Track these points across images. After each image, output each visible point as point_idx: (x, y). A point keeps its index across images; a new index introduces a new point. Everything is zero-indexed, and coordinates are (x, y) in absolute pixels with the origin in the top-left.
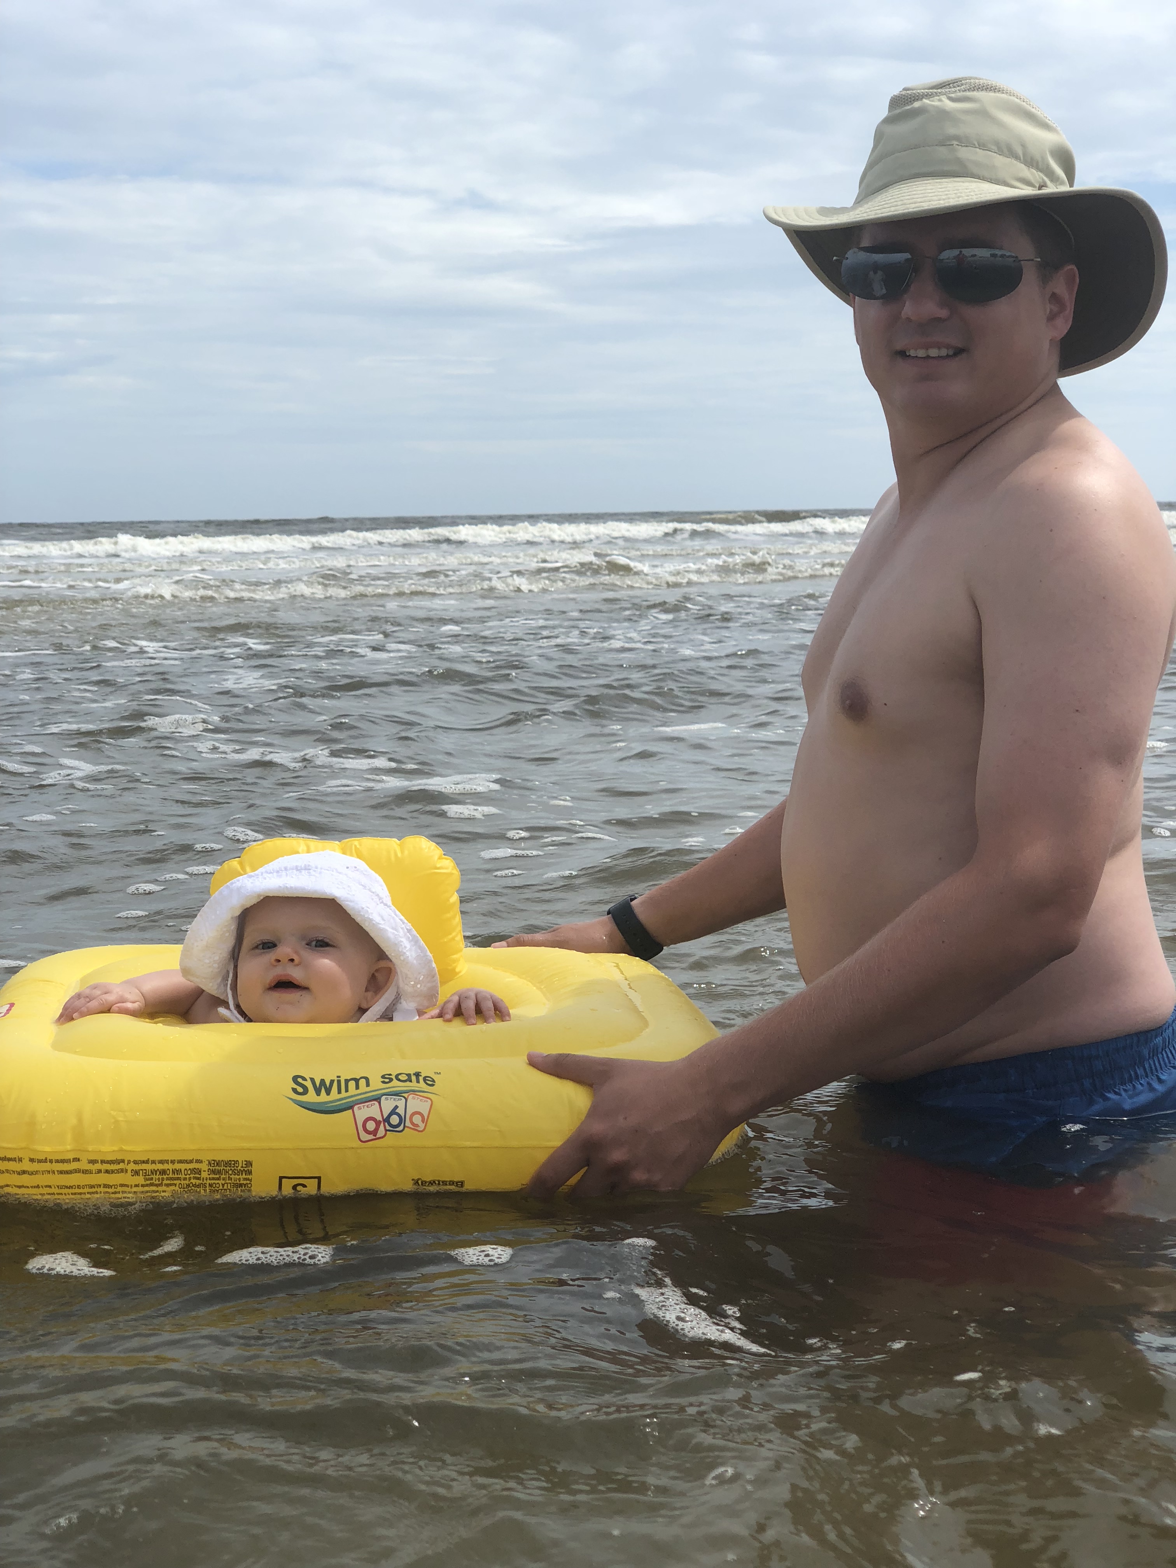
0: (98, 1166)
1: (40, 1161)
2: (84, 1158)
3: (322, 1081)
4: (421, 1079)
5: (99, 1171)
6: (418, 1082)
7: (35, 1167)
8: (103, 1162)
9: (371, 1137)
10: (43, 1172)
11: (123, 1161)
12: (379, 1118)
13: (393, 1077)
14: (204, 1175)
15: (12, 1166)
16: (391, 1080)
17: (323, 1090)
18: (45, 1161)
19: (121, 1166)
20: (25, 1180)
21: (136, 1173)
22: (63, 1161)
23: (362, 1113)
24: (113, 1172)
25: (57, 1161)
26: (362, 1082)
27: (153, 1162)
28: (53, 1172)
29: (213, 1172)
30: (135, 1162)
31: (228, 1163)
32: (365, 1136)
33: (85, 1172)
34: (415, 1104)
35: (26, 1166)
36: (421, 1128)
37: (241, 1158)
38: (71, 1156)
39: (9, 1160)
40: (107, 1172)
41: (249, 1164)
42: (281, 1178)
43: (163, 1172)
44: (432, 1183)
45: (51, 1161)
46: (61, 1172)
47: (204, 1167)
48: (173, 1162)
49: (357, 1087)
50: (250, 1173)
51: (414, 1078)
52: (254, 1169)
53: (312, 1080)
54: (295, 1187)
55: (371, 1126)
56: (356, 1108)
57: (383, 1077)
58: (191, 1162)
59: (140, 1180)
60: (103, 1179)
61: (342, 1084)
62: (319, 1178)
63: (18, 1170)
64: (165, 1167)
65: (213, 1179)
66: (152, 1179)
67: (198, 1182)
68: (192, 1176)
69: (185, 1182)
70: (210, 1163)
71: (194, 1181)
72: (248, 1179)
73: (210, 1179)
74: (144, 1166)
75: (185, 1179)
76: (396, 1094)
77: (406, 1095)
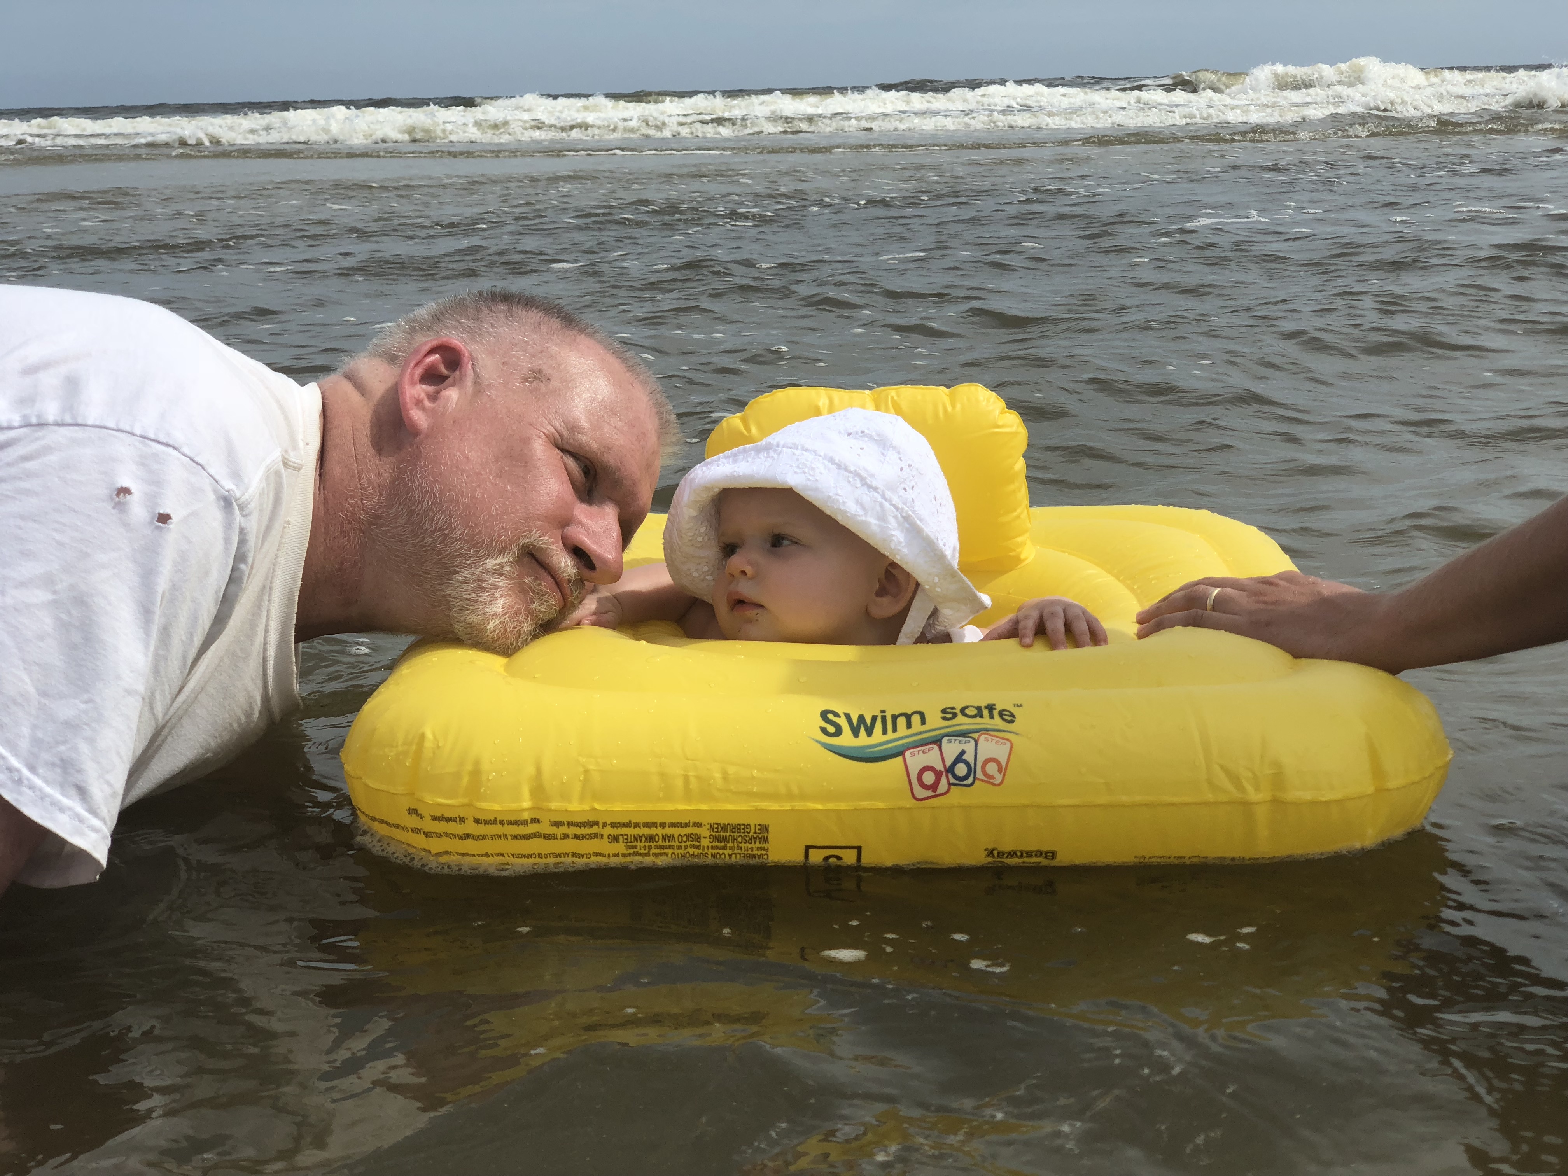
0: (564, 830)
1: (487, 822)
2: (546, 819)
3: (861, 718)
4: (996, 713)
5: (566, 836)
6: (992, 717)
7: (482, 829)
8: (570, 824)
9: (929, 793)
10: (492, 837)
11: (596, 823)
12: (940, 767)
13: (958, 711)
14: (705, 842)
15: (452, 828)
16: (955, 715)
17: (862, 730)
18: (494, 822)
19: (595, 829)
20: (469, 846)
21: (615, 839)
22: (517, 823)
23: (917, 760)
24: (583, 837)
25: (510, 823)
26: (916, 719)
27: (637, 825)
28: (506, 837)
29: (717, 839)
30: (613, 825)
31: (736, 828)
32: (920, 792)
33: (548, 837)
34: (988, 748)
35: (470, 828)
36: (998, 780)
37: (753, 821)
38: (526, 816)
39: (448, 820)
40: (576, 837)
41: (765, 828)
42: (807, 848)
43: (650, 838)
44: (1012, 854)
45: (502, 823)
46: (516, 837)
47: (704, 832)
48: (663, 825)
49: (909, 726)
50: (766, 840)
51: (986, 712)
52: (770, 836)
53: (848, 717)
54: (827, 858)
55: (929, 778)
56: (908, 754)
57: (944, 711)
58: (687, 825)
59: (620, 847)
60: (571, 846)
61: (889, 721)
62: (859, 849)
63: (461, 833)
64: (653, 831)
65: (717, 848)
66: (636, 847)
67: (697, 852)
68: (688, 843)
69: (679, 851)
70: (712, 828)
71: (691, 851)
72: (764, 849)
73: (712, 848)
74: (625, 831)
75: (679, 848)
76: (963, 734)
77: (975, 736)
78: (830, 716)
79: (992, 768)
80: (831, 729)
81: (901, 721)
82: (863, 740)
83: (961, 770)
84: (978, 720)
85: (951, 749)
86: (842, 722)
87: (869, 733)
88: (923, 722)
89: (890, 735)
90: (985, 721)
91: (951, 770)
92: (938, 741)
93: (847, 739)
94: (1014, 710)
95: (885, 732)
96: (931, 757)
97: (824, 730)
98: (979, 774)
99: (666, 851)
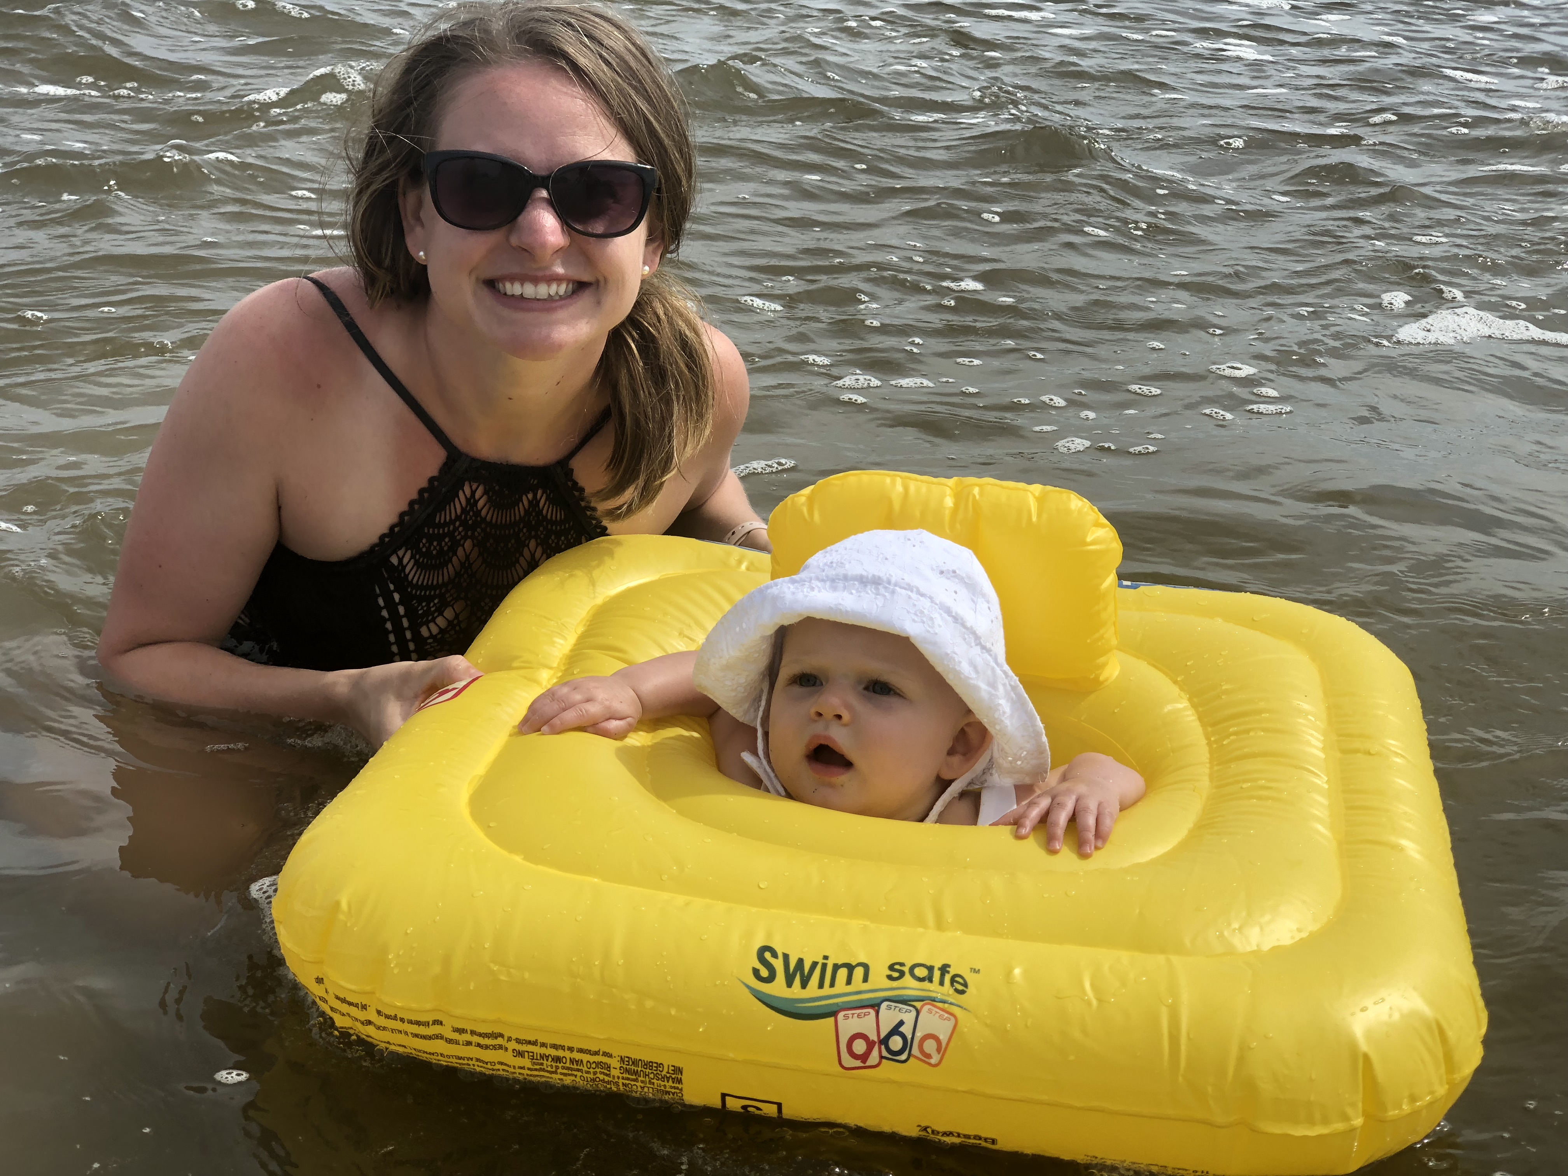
0: (467, 1037)
1: (389, 1015)
2: (449, 1023)
3: (800, 963)
4: (948, 979)
5: (469, 1043)
6: (943, 983)
7: (384, 1021)
8: (472, 1032)
9: (858, 1063)
10: (393, 1030)
11: (500, 1036)
12: (873, 1036)
13: (906, 970)
14: (616, 1072)
15: (355, 1012)
16: (902, 976)
17: (798, 978)
18: (395, 1018)
19: (500, 1041)
20: (371, 1031)
21: (520, 1054)
22: (419, 1021)
23: (849, 1024)
24: (487, 1047)
25: (410, 1022)
26: (859, 973)
27: (544, 1045)
28: (406, 1033)
30: (518, 1040)
31: (648, 1065)
32: (848, 1061)
33: (450, 1041)
34: (931, 1021)
35: (375, 1015)
36: (934, 1060)
37: (666, 1061)
38: (428, 1016)
39: (350, 1004)
40: (479, 1045)
41: (678, 1070)
42: (724, 1096)
43: (558, 1059)
44: (947, 1132)
45: (404, 1018)
46: (416, 1036)
47: (614, 1063)
48: (571, 1049)
49: (849, 982)
50: (680, 1081)
51: (937, 976)
52: (684, 1078)
53: (786, 959)
54: (745, 1107)
55: (860, 1046)
56: (841, 1016)
57: (891, 968)
58: (596, 1053)
59: (526, 1062)
60: (474, 1052)
61: (828, 972)
62: (779, 1105)
63: (364, 1019)
64: (560, 1053)
65: (628, 1079)
66: (542, 1064)
67: (607, 1079)
68: (598, 1070)
69: (588, 1076)
70: (622, 1060)
71: (602, 1077)
72: (678, 1088)
73: (623, 1078)
74: (530, 1048)
75: (588, 1072)
76: (904, 1001)
77: (918, 1005)
78: (767, 955)
79: (930, 1046)
80: (764, 973)
81: (843, 973)
82: (796, 991)
83: (896, 1043)
84: (926, 985)
85: (889, 1016)
86: (778, 964)
87: (804, 985)
88: (865, 979)
89: (827, 991)
90: (933, 988)
91: (885, 1041)
92: (875, 1006)
93: (778, 988)
95: (821, 986)
96: (864, 1023)
97: (756, 972)
98: (915, 1051)
99: (575, 1073)
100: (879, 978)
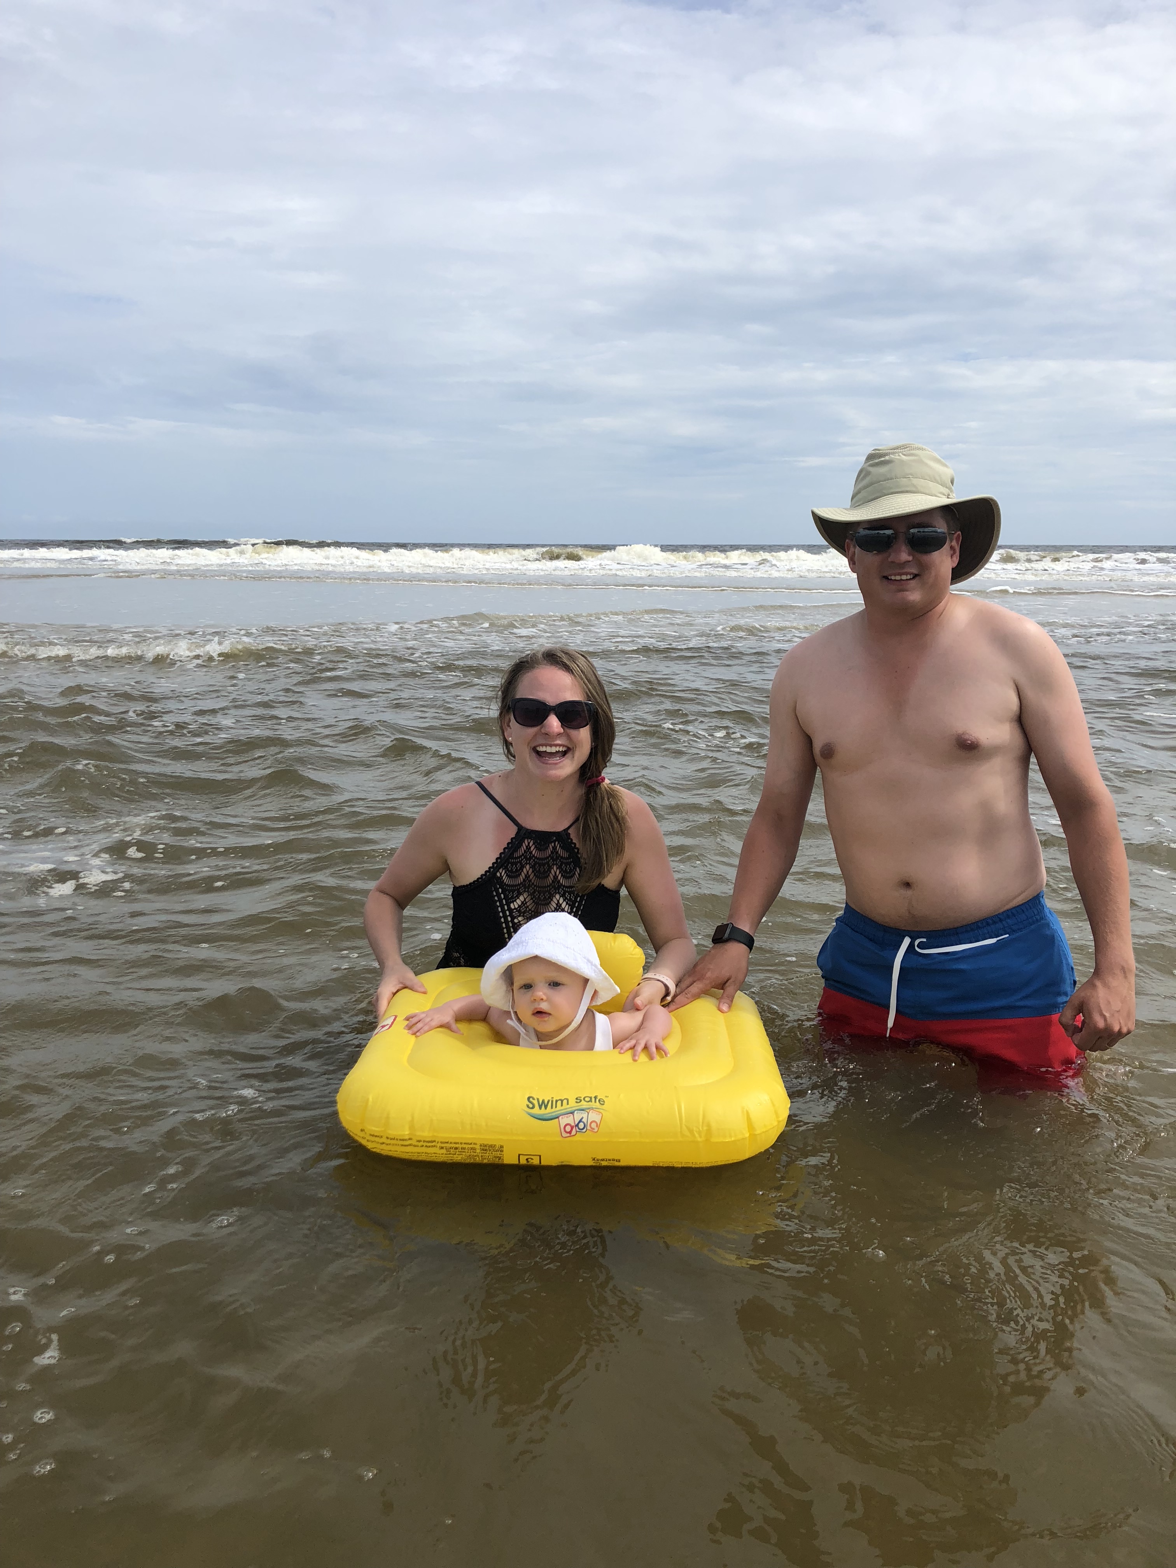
0: (421, 1143)
1: (391, 1139)
2: (415, 1139)
3: (543, 1101)
4: (597, 1100)
5: (423, 1146)
6: (595, 1102)
7: (389, 1141)
8: (424, 1141)
9: (569, 1135)
10: (393, 1145)
11: (435, 1141)
12: (573, 1124)
13: (582, 1099)
14: (478, 1151)
16: (581, 1101)
17: (543, 1106)
18: (394, 1139)
19: (434, 1144)
20: (383, 1147)
21: (442, 1148)
22: (403, 1140)
23: (564, 1121)
24: (429, 1147)
25: (400, 1140)
26: (565, 1102)
27: (451, 1143)
29: (483, 1150)
30: (441, 1143)
31: (491, 1146)
32: (564, 1135)
33: (415, 1146)
34: (593, 1116)
35: (384, 1140)
36: (596, 1130)
37: (498, 1144)
38: (407, 1137)
39: (376, 1136)
40: (426, 1146)
41: (502, 1147)
42: (519, 1155)
43: (456, 1148)
44: (603, 1160)
45: (397, 1139)
46: (402, 1145)
47: (478, 1147)
48: (461, 1143)
49: (562, 1105)
50: (502, 1151)
51: (593, 1099)
52: (504, 1149)
53: (538, 1100)
54: (527, 1159)
55: (568, 1129)
56: (560, 1118)
57: (577, 1099)
58: (471, 1144)
59: (444, 1151)
60: (424, 1150)
61: (554, 1103)
62: (540, 1156)
63: (380, 1142)
64: (457, 1146)
65: (483, 1153)
66: (450, 1152)
67: (475, 1155)
68: (472, 1152)
70: (480, 1145)
71: (473, 1154)
72: (501, 1156)
73: (481, 1155)
74: (446, 1145)
75: (468, 1154)
76: (583, 1110)
77: (588, 1111)
78: (531, 1099)
79: (593, 1125)
80: (531, 1106)
81: (559, 1103)
82: (543, 1111)
83: (581, 1125)
84: (590, 1103)
85: (578, 1116)
86: (535, 1102)
87: (546, 1108)
88: (568, 1104)
89: (554, 1109)
90: (593, 1104)
91: (577, 1125)
92: (572, 1113)
93: (536, 1111)
94: (605, 1099)
95: (552, 1108)
96: (569, 1120)
97: (528, 1106)
98: (589, 1128)
100: (572, 1103)
